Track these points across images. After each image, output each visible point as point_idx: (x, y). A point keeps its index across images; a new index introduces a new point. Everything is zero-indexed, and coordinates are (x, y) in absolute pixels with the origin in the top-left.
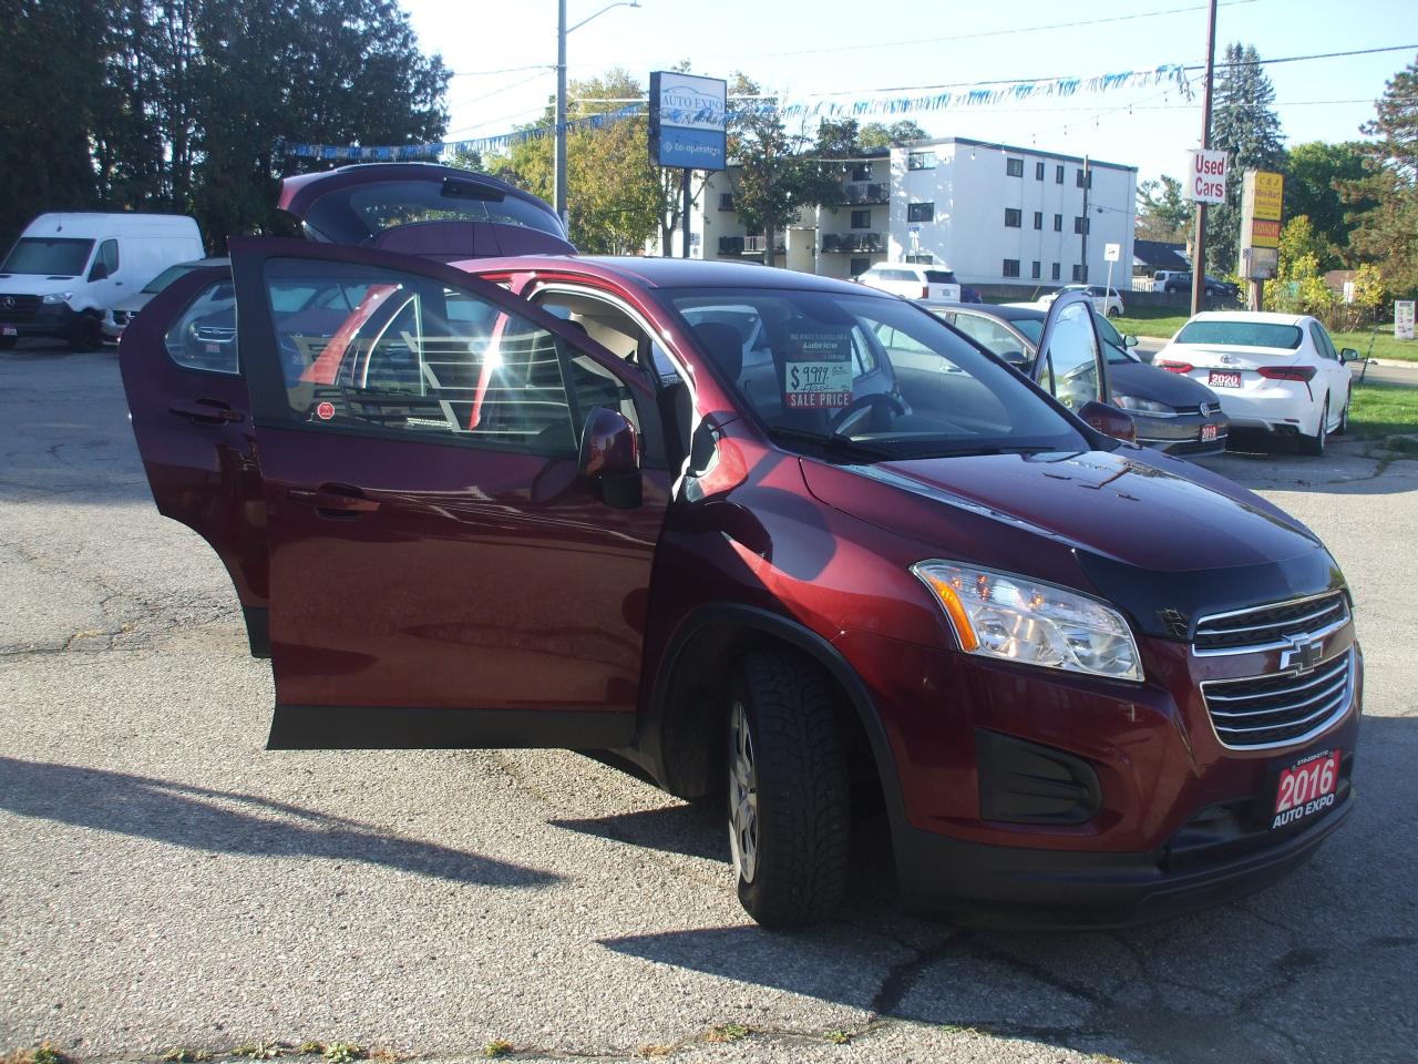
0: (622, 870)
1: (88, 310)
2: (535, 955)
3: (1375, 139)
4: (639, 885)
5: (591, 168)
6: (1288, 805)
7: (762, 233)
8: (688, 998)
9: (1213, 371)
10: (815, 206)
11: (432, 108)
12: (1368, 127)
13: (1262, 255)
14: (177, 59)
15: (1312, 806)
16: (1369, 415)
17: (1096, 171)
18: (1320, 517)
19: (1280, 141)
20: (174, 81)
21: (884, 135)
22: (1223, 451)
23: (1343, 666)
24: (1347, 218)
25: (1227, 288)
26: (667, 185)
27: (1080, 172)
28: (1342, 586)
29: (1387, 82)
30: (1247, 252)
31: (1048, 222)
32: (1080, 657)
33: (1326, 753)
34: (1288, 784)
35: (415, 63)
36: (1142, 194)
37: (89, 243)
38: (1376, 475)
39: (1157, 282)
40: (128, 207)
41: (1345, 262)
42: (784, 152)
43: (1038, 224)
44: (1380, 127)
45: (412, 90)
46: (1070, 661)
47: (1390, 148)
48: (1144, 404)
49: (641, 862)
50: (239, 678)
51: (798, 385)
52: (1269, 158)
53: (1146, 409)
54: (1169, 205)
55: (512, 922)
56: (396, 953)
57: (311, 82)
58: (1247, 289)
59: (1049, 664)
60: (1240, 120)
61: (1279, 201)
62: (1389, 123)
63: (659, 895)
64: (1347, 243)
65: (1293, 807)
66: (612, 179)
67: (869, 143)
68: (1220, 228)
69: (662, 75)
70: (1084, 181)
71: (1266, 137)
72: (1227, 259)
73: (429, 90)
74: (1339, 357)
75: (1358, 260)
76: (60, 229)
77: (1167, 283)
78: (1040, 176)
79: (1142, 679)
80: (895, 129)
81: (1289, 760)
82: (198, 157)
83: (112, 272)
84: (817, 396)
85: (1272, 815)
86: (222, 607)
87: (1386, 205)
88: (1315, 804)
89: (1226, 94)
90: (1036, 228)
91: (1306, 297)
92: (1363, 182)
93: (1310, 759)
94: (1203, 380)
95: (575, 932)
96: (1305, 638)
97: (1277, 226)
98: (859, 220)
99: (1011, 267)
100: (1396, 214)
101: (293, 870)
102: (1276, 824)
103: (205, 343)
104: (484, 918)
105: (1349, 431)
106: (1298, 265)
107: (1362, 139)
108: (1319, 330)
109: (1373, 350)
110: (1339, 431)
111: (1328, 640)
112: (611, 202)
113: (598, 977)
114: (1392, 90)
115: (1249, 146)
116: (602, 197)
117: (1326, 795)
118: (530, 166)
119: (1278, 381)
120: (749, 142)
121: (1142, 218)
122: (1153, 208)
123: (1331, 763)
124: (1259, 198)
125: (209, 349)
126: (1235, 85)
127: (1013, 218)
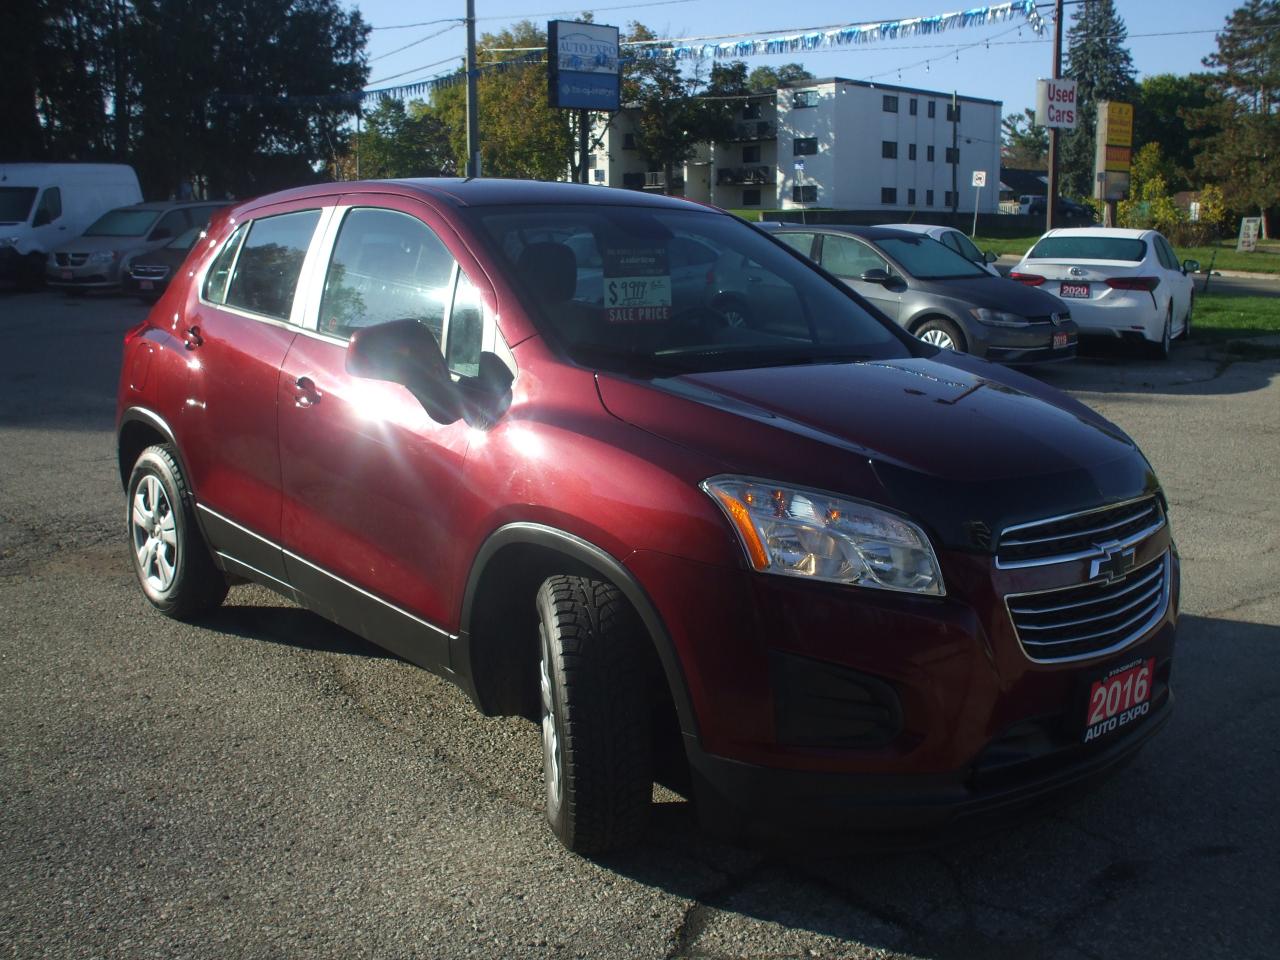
0: (438, 794)
1: (35, 253)
2: (332, 891)
3: (1216, 70)
4: (453, 810)
5: (505, 113)
6: (1101, 717)
7: (661, 169)
8: (482, 937)
9: (1064, 283)
10: (709, 143)
11: (352, 61)
12: (1210, 60)
13: (1115, 177)
14: (114, 18)
15: (1127, 716)
16: (1211, 321)
17: (963, 105)
18: (1162, 417)
19: (1131, 76)
20: (111, 39)
21: (773, 78)
22: (1074, 357)
23: (1158, 572)
24: (1192, 143)
25: (1085, 211)
26: (574, 128)
27: (950, 107)
28: (1157, 490)
29: (1227, 18)
30: (1100, 175)
31: (922, 153)
32: (878, 571)
33: (1139, 662)
34: (1100, 696)
35: (336, 19)
36: (1008, 126)
37: (33, 191)
38: (1216, 376)
39: (1022, 206)
40: (74, 157)
41: (1190, 184)
42: (680, 94)
43: (913, 155)
44: (1220, 59)
45: (333, 44)
46: (867, 577)
47: (1231, 79)
48: (999, 315)
49: (461, 784)
50: (103, 603)
51: (616, 299)
52: (1122, 90)
53: (1001, 319)
54: (1033, 136)
55: (316, 854)
56: (188, 893)
57: (240, 39)
58: (1102, 210)
59: (846, 581)
60: (1095, 57)
61: (1129, 128)
62: (1230, 55)
63: (471, 821)
64: (1193, 166)
65: (1106, 719)
66: (524, 123)
67: (759, 85)
68: (1079, 155)
69: (559, 24)
70: (954, 115)
71: (1119, 72)
72: (1084, 185)
73: (349, 44)
74: (1182, 268)
75: (1203, 181)
76: (5, 178)
77: (1031, 206)
78: (913, 111)
79: (944, 594)
80: (783, 70)
81: (1101, 672)
82: (136, 110)
83: (54, 219)
84: (636, 310)
85: (1084, 728)
86: (107, 531)
87: (1227, 130)
88: (1130, 715)
89: (1082, 33)
90: (910, 158)
91: (1156, 216)
92: (1205, 111)
93: (1123, 669)
94: (1055, 292)
95: (378, 864)
96: (1117, 545)
97: (1128, 152)
98: (750, 154)
99: (889, 195)
100: (1237, 139)
101: (105, 803)
102: (1088, 737)
103: (138, 280)
104: (288, 850)
105: (1192, 337)
106: (1148, 187)
107: (1205, 70)
108: (1162, 244)
109: (1216, 262)
110: (1183, 336)
111: (1140, 547)
112: (523, 144)
113: (391, 914)
114: (1231, 26)
115: (1104, 80)
116: (515, 139)
117: (1141, 704)
118: (450, 113)
119: (1125, 291)
120: (648, 86)
121: (1009, 148)
122: (1018, 139)
123: (1145, 671)
124: (1111, 126)
125: (144, 286)
126: (1090, 25)
127: (889, 150)
